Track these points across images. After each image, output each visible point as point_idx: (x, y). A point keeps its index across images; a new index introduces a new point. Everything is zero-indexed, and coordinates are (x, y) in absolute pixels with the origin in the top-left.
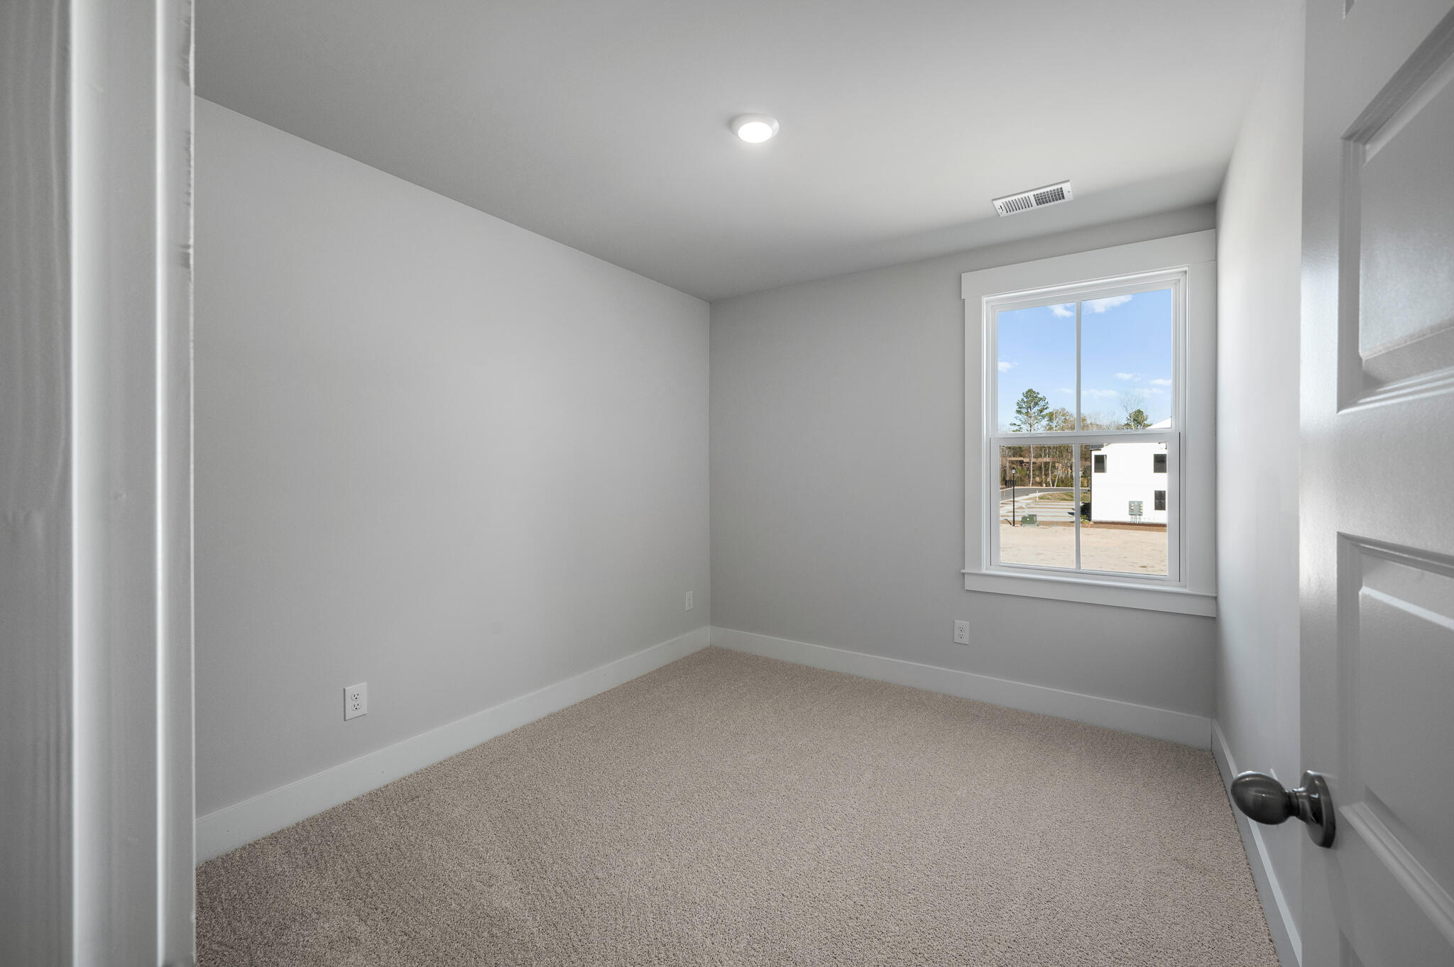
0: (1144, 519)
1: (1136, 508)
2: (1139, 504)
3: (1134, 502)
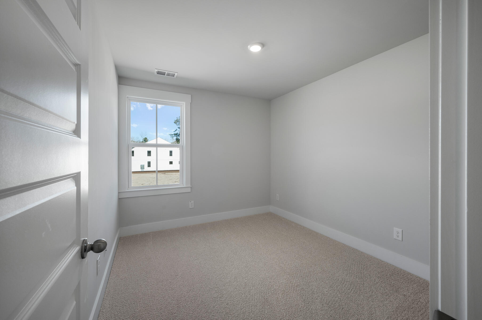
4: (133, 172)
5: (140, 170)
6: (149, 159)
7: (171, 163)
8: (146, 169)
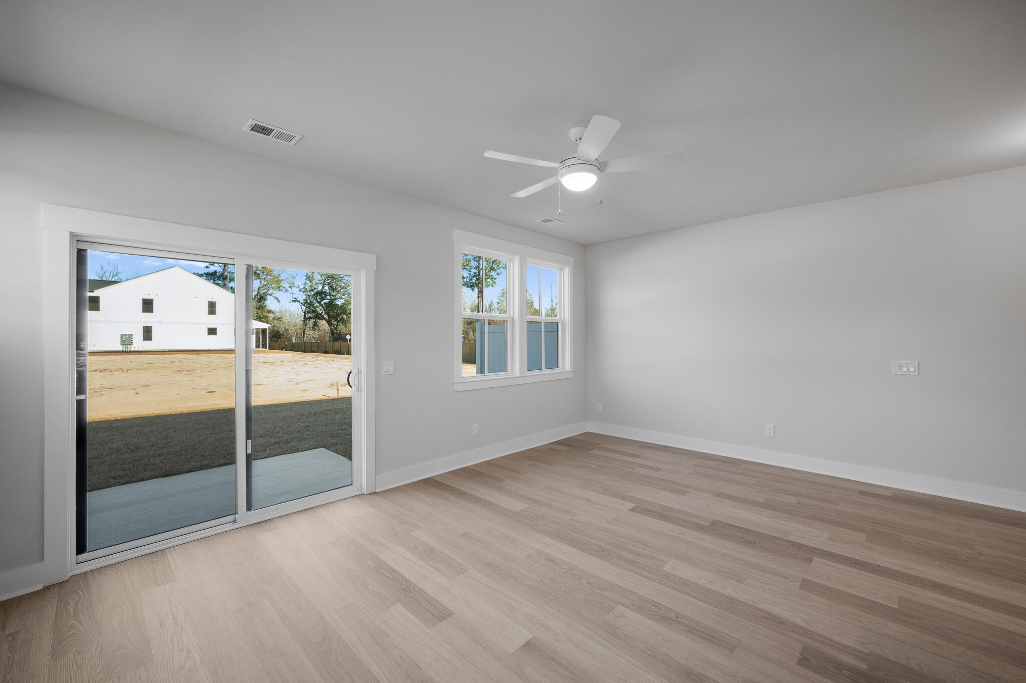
0: (133, 348)
1: (126, 339)
2: (130, 337)
3: (125, 335)
4: (89, 353)
5: (120, 348)
6: (147, 319)
7: (212, 331)
8: (139, 343)
